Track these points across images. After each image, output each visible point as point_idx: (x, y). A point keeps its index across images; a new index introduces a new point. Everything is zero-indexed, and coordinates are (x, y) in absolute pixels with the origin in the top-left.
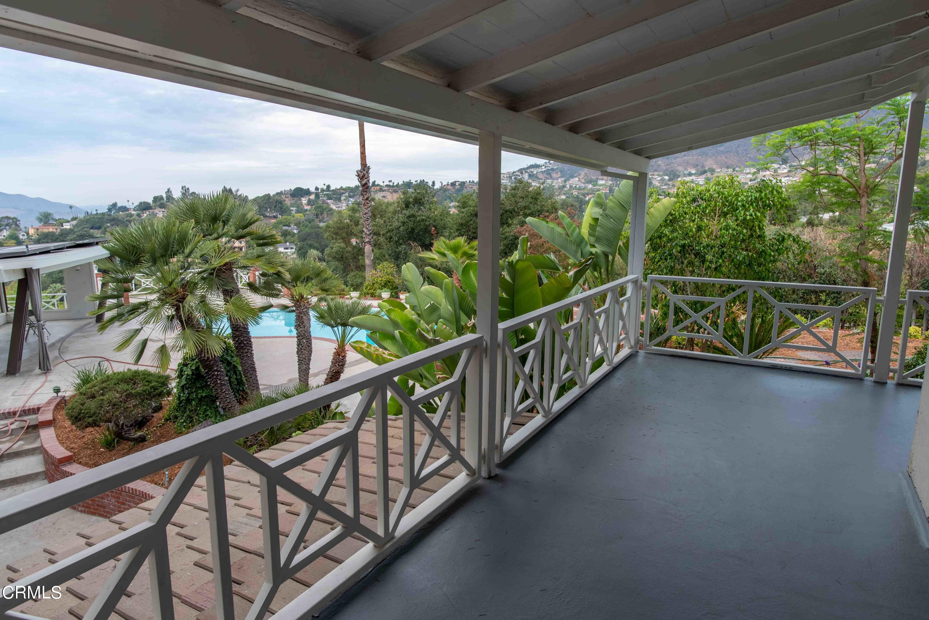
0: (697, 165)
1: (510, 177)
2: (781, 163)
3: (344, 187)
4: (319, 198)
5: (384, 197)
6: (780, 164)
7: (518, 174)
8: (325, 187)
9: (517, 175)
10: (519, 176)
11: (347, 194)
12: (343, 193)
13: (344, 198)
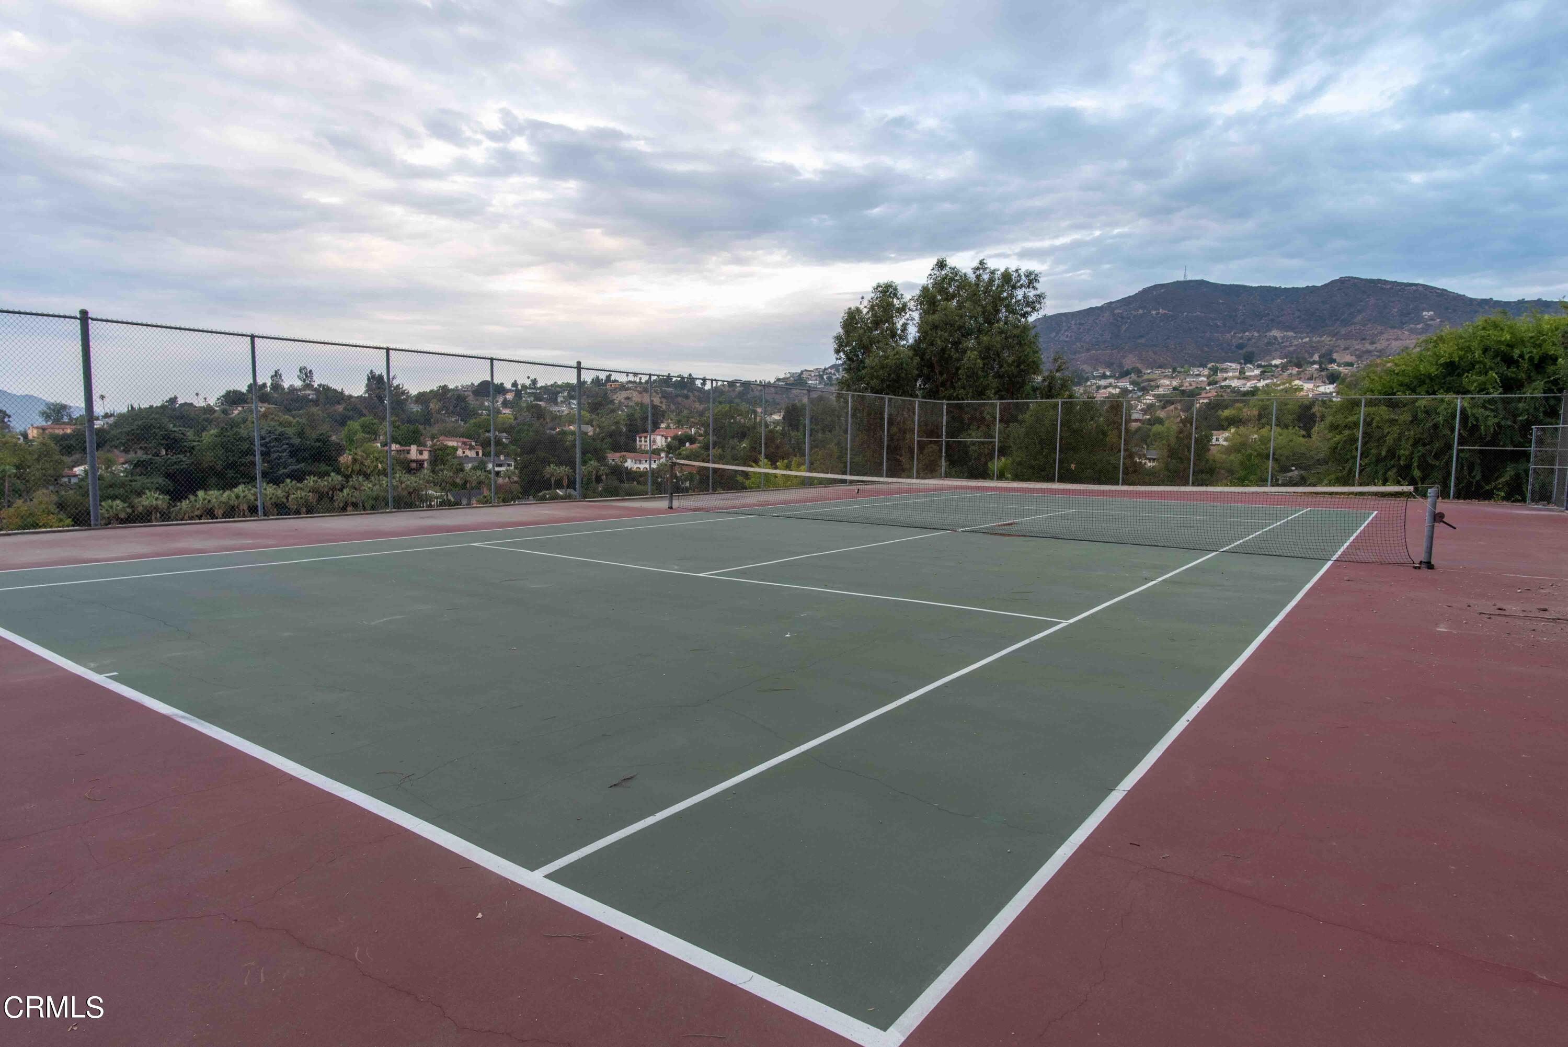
0: (1112, 364)
1: (821, 377)
2: (1242, 361)
3: (560, 383)
4: (521, 398)
5: (627, 398)
6: (1241, 364)
7: (833, 371)
8: (528, 382)
9: (831, 373)
10: (835, 374)
11: (566, 394)
12: (559, 393)
13: (562, 399)
